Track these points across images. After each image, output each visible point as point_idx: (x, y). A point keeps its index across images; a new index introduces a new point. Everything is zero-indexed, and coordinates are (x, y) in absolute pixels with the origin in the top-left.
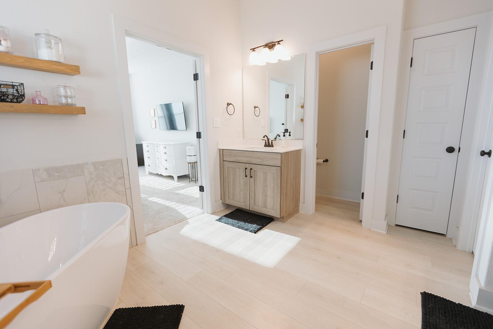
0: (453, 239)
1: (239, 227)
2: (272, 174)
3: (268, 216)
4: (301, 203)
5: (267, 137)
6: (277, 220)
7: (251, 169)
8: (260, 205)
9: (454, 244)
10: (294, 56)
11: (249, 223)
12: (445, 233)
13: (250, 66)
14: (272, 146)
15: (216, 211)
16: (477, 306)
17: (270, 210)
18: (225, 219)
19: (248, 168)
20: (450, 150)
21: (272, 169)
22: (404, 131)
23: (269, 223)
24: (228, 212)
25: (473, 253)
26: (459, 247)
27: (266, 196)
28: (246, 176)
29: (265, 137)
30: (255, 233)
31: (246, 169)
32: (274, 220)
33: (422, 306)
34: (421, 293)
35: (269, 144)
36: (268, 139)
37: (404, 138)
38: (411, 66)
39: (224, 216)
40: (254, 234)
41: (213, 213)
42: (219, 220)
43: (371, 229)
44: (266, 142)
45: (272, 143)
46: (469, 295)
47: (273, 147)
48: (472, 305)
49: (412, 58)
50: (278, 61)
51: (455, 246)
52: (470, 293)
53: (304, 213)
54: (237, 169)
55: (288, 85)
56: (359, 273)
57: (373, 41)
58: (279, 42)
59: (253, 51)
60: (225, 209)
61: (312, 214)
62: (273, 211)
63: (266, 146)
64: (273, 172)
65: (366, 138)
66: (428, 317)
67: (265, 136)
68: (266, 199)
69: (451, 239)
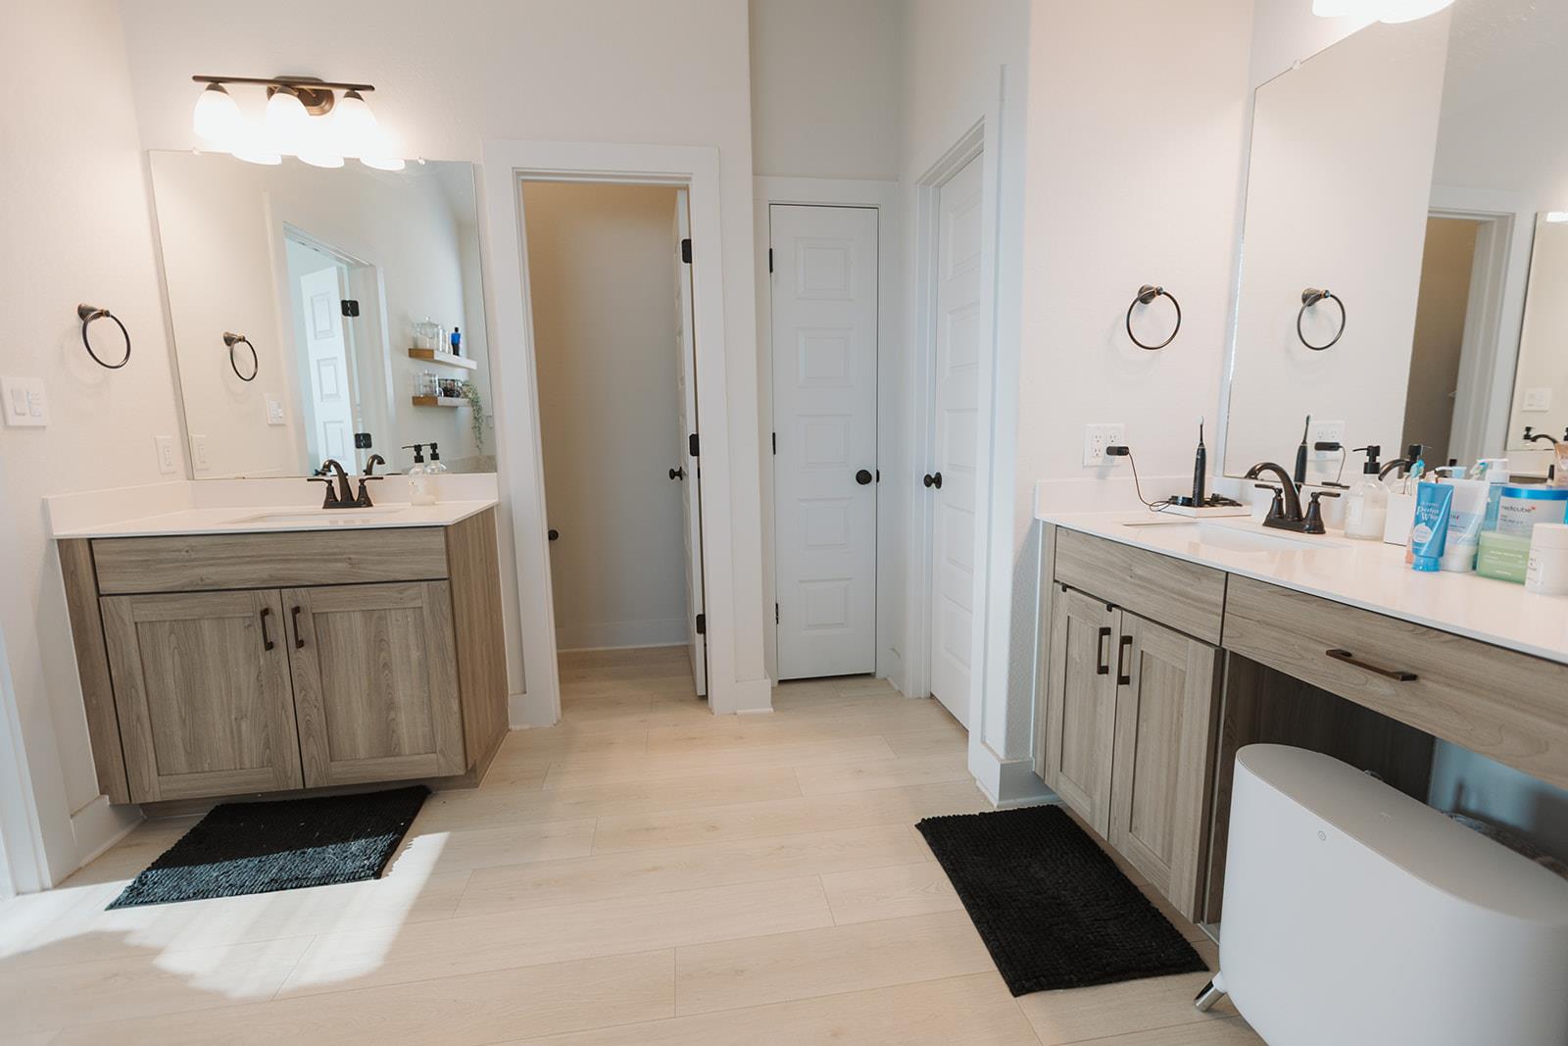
0: (889, 679)
1: (278, 885)
2: (410, 612)
3: (397, 787)
4: (512, 695)
5: (337, 466)
6: (446, 789)
7: (296, 610)
8: (362, 753)
9: (897, 688)
10: (426, 161)
11: (322, 842)
12: (872, 671)
13: (196, 153)
14: (365, 501)
15: (82, 864)
16: (1003, 802)
17: (417, 758)
18: (169, 877)
19: (276, 607)
20: (863, 477)
21: (409, 592)
22: (774, 434)
23: (418, 810)
24: (164, 841)
25: (932, 695)
26: (909, 693)
27: (391, 706)
28: (269, 646)
29: (332, 468)
30: (378, 875)
31: (265, 612)
32: (430, 793)
33: (937, 856)
34: (918, 826)
35: (345, 496)
36: (343, 476)
37: (775, 453)
38: (771, 271)
39: (155, 866)
40: (372, 882)
41: (66, 878)
42: (135, 896)
43: (738, 712)
44: (330, 490)
45: (363, 489)
46: (977, 787)
47: (370, 505)
48: (992, 805)
49: (771, 250)
50: (345, 163)
51: (900, 693)
52: (978, 782)
53: (527, 727)
54: (206, 625)
55: (348, 264)
56: (783, 847)
57: (686, 183)
58: (354, 91)
59: (209, 88)
60: (133, 832)
61: (555, 722)
62: (434, 756)
63: (331, 502)
64: (418, 603)
65: (690, 456)
66: (962, 874)
67: (331, 462)
68: (394, 719)
69: (886, 679)
